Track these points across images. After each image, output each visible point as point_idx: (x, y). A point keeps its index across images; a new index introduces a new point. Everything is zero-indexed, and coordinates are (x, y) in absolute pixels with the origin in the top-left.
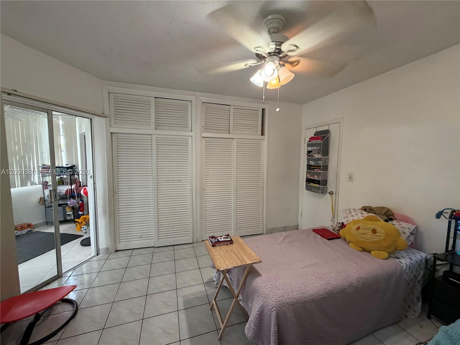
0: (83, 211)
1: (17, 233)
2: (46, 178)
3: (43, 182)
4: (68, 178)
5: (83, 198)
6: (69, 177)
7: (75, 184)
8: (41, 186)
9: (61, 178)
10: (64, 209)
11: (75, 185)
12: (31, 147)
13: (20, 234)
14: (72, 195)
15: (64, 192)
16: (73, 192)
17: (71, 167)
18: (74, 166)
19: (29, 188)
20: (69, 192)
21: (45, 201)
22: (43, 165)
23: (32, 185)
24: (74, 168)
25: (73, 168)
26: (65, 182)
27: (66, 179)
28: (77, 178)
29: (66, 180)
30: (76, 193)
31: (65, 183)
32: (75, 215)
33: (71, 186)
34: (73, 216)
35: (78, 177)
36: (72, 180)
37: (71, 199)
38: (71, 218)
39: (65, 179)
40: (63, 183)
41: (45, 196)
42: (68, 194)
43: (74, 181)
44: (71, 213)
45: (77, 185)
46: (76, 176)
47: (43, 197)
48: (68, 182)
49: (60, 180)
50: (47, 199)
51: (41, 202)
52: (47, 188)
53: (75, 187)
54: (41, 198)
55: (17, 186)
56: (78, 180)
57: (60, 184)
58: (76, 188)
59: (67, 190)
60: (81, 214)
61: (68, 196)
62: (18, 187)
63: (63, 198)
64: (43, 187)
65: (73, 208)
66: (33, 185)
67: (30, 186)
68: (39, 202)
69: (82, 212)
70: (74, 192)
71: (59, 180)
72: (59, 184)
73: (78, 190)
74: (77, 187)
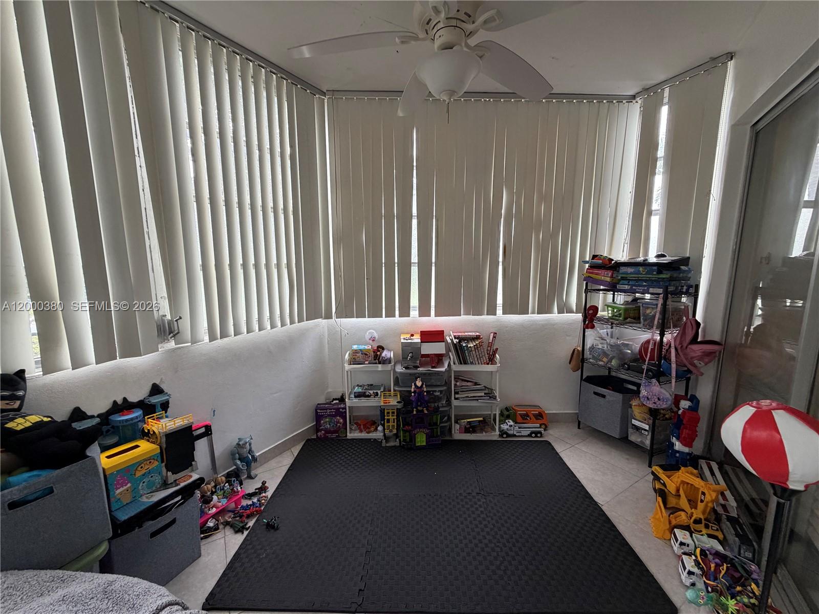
0: (688, 442)
1: (512, 428)
2: (594, 294)
3: (587, 307)
4: (657, 305)
5: (696, 387)
6: (661, 301)
7: (675, 326)
8: (579, 316)
9: (635, 300)
10: (627, 406)
11: (676, 332)
12: (574, 207)
13: (517, 434)
14: (659, 366)
15: (637, 347)
16: (665, 359)
17: (673, 266)
18: (685, 261)
19: (555, 316)
20: (653, 350)
21: (583, 360)
22: (594, 257)
23: (560, 311)
24: (683, 267)
25: (679, 269)
26: (646, 316)
27: (648, 308)
28: (687, 307)
29: (648, 311)
30: (674, 366)
31: (645, 320)
32: (656, 437)
33: (662, 335)
34: (649, 437)
35: (691, 305)
36: (669, 314)
37: (654, 381)
38: (642, 442)
39: (647, 305)
40: (639, 318)
41: (585, 347)
42: (647, 359)
43: (676, 318)
44: (647, 427)
45: (683, 334)
46: (684, 299)
47: (580, 349)
48: (654, 316)
49: (631, 306)
50: (589, 356)
51: (573, 362)
52: (593, 327)
53: (675, 339)
54: (574, 350)
55: (530, 311)
56: (691, 316)
57: (629, 320)
58: (678, 342)
59: (648, 342)
60: (678, 452)
61: (645, 367)
62: (533, 313)
63: (628, 365)
64: (584, 321)
65: (654, 413)
66: (564, 313)
67: (557, 315)
68: (569, 361)
69: (685, 445)
70: (668, 360)
71: (628, 306)
72: (625, 319)
73: (685, 354)
74: (681, 343)
